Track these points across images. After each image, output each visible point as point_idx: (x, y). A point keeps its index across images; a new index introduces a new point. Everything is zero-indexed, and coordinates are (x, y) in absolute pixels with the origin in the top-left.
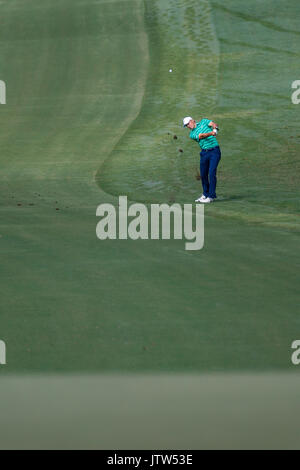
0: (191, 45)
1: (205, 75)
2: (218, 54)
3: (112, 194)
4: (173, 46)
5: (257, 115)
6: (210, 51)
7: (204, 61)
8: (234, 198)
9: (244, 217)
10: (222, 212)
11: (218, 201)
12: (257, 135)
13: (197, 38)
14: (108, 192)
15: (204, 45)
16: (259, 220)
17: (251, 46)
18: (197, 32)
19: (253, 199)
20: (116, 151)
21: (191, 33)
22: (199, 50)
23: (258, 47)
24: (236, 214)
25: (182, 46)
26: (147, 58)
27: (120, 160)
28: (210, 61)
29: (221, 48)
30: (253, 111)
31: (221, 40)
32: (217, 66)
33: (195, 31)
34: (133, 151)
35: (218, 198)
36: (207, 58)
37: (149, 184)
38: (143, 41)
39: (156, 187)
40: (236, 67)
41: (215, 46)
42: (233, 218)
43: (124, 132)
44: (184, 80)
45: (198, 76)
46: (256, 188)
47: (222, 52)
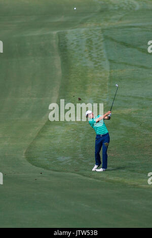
0: (90, 64)
1: (100, 85)
2: (109, 71)
3: (36, 166)
4: (78, 64)
5: (135, 112)
6: (103, 68)
7: (98, 75)
8: (119, 168)
9: (126, 181)
10: (112, 178)
11: (109, 170)
12: (135, 126)
13: (95, 59)
14: (33, 164)
15: (99, 64)
16: (136, 183)
17: (130, 65)
18: (94, 55)
19: (132, 169)
20: (39, 136)
21: (90, 56)
22: (95, 67)
23: (135, 65)
24: (120, 179)
25: (84, 65)
26: (60, 73)
27: (42, 142)
28: (103, 75)
29: (110, 66)
30: (133, 109)
31: (110, 61)
32: (108, 79)
33: (92, 54)
34: (50, 136)
35: (108, 168)
36: (101, 73)
37: (61, 158)
38: (57, 62)
39: (66, 160)
40: (120, 79)
41: (106, 65)
42: (118, 182)
43: (44, 124)
44: (85, 88)
45: (95, 85)
46: (134, 162)
47: (111, 69)
